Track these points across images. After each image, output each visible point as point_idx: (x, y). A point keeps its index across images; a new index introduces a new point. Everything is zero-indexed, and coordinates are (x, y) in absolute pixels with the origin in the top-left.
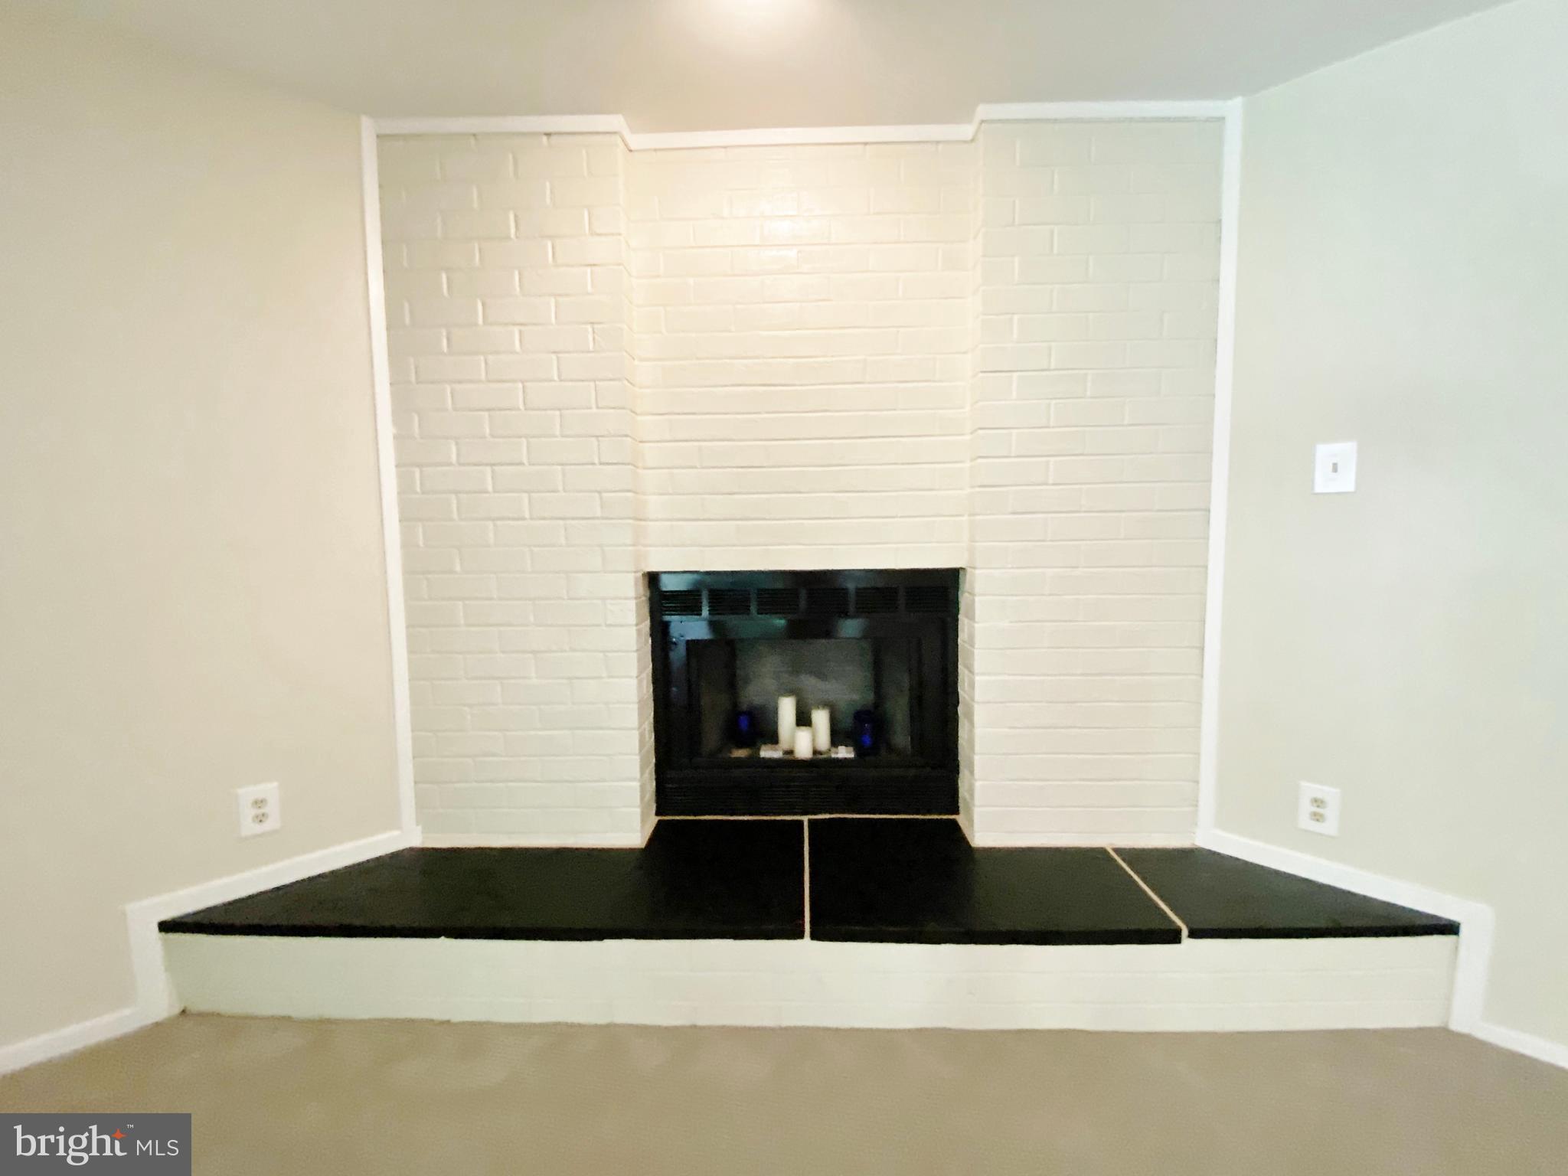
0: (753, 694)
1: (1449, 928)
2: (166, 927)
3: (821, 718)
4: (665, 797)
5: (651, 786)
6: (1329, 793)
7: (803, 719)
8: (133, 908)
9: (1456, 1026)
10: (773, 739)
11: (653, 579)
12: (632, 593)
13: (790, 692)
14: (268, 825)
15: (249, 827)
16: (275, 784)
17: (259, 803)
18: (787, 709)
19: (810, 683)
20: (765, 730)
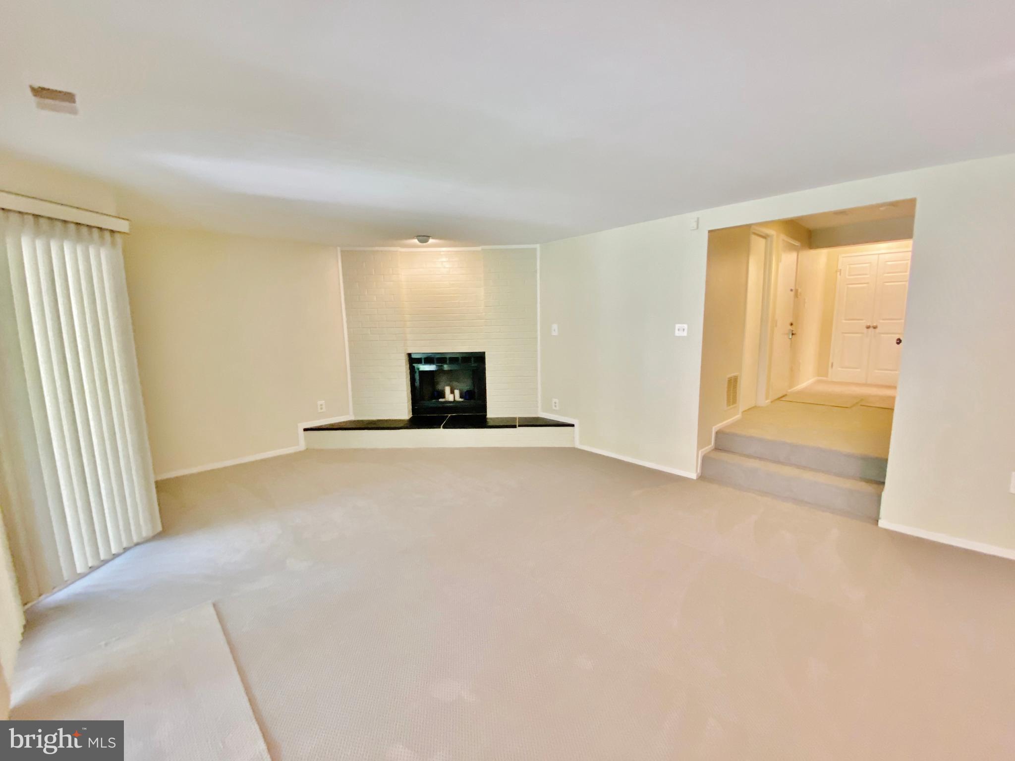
0: (440, 387)
1: (573, 425)
2: (305, 430)
3: (457, 392)
4: (414, 410)
5: (411, 407)
6: (557, 400)
7: (452, 392)
8: (299, 425)
9: (576, 447)
10: (444, 397)
11: (409, 355)
12: (404, 358)
13: (448, 385)
14: (322, 411)
15: (320, 411)
16: (324, 401)
17: (321, 405)
18: (447, 390)
19: (455, 384)
20: (442, 395)
